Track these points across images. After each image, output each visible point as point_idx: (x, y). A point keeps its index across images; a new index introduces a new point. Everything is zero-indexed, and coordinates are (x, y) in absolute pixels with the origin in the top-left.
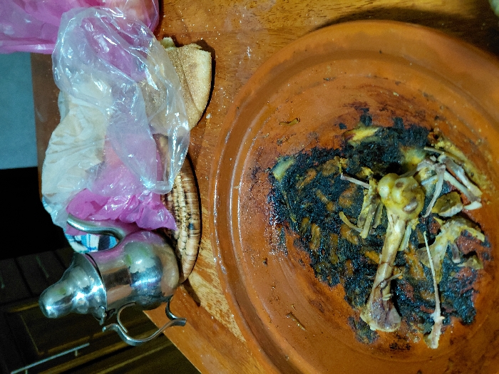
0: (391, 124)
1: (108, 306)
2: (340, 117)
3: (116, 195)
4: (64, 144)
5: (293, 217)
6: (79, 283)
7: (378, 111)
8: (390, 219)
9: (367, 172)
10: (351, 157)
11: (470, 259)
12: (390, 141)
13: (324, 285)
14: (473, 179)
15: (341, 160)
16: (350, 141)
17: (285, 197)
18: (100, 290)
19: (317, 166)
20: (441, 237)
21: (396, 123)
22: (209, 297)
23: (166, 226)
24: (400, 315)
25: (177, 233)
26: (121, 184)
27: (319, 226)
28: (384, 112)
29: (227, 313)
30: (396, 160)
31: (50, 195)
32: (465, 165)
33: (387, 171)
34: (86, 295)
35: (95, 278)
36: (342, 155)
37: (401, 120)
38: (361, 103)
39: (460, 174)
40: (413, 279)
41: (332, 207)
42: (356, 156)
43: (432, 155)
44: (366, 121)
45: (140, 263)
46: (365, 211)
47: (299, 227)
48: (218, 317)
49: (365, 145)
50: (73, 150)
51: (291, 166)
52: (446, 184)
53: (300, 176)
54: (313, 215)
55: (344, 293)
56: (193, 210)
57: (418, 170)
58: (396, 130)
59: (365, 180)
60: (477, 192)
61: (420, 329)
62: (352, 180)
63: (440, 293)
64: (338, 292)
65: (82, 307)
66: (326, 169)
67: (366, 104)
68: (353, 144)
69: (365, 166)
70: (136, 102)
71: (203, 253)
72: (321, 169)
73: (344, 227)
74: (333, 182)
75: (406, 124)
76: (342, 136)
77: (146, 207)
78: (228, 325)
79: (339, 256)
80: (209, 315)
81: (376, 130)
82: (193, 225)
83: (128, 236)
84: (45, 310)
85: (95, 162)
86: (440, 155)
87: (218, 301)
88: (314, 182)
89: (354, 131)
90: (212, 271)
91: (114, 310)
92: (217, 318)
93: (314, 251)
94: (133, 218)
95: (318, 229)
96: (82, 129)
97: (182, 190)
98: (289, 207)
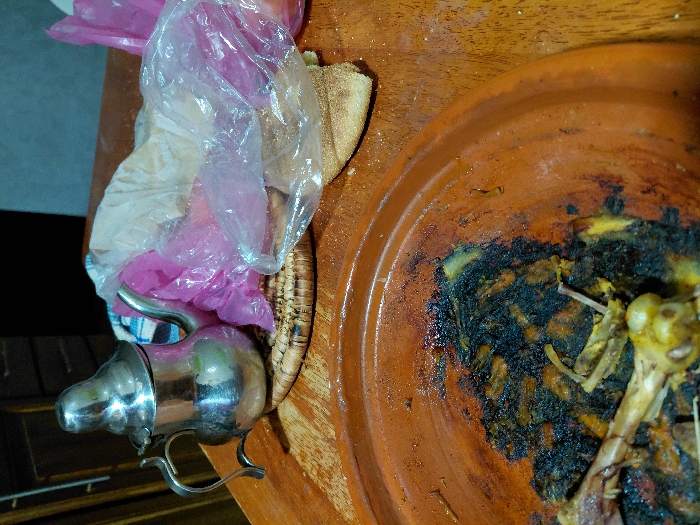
0: (658, 216)
1: (157, 428)
2: (571, 194)
3: (195, 265)
4: (133, 182)
5: (464, 342)
6: (119, 386)
7: (639, 194)
8: (639, 367)
9: (605, 286)
10: (579, 259)
12: (651, 243)
13: (499, 457)
15: (562, 261)
16: (582, 235)
17: (456, 307)
18: (148, 403)
19: (518, 267)
21: (667, 216)
22: (305, 443)
23: (257, 323)
25: (273, 336)
26: (207, 251)
27: (507, 362)
28: (648, 196)
29: (328, 472)
30: (657, 275)
31: (101, 252)
33: (640, 291)
34: (126, 406)
35: (145, 384)
36: (564, 254)
37: (676, 212)
38: (612, 176)
40: (659, 471)
41: (534, 335)
42: (588, 260)
44: (614, 207)
45: (213, 373)
46: (591, 349)
47: (472, 357)
48: (313, 475)
49: (608, 244)
50: (145, 193)
51: (474, 260)
53: (487, 278)
54: (498, 342)
55: (532, 475)
56: (304, 306)
57: (697, 294)
58: (664, 227)
59: (599, 298)
62: (577, 296)
64: (521, 472)
65: (116, 423)
66: (534, 274)
67: (620, 179)
68: (587, 240)
69: (602, 276)
70: (250, 136)
71: (306, 372)
72: (525, 272)
73: (550, 370)
74: (542, 295)
75: (684, 219)
76: (570, 224)
77: (236, 290)
79: (534, 413)
80: (301, 470)
81: (630, 223)
82: (300, 328)
83: (201, 329)
84: (63, 418)
85: (173, 214)
87: (320, 452)
88: (508, 292)
89: (592, 220)
90: (316, 403)
91: (163, 436)
92: (311, 476)
93: (490, 400)
94: (213, 303)
95: (505, 366)
96: (163, 165)
97: (292, 273)
98: (459, 323)
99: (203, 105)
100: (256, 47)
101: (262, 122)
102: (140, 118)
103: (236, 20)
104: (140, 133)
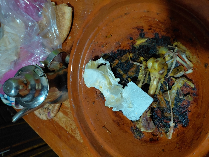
0: (153, 36)
2: (130, 34)
7: (148, 30)
8: (152, 79)
9: (142, 59)
10: (134, 52)
11: (188, 96)
12: (152, 44)
13: (120, 113)
14: (189, 59)
15: (130, 54)
16: (134, 45)
19: (119, 58)
20: (175, 86)
21: (156, 36)
22: (67, 123)
24: (155, 124)
28: (150, 31)
29: (74, 130)
30: (155, 53)
32: (186, 52)
33: (149, 58)
36: (131, 52)
37: (158, 34)
38: (140, 27)
39: (184, 57)
40: (161, 107)
41: (125, 76)
42: (137, 52)
43: (171, 49)
44: (142, 36)
46: (140, 77)
49: (141, 47)
50: (4, 52)
52: (177, 62)
53: (111, 63)
57: (165, 56)
58: (155, 39)
59: (141, 63)
60: (191, 65)
61: (163, 130)
62: (135, 63)
63: (173, 113)
66: (123, 59)
67: (143, 27)
68: (136, 47)
69: (141, 56)
72: (121, 59)
74: (126, 65)
75: (160, 36)
76: (131, 43)
78: (75, 135)
80: (66, 131)
81: (146, 40)
86: (175, 49)
87: (71, 124)
88: (117, 65)
89: (137, 40)
90: (68, 110)
92: (70, 132)
96: (10, 43)
101: (39, 26)
104: (1, 34)
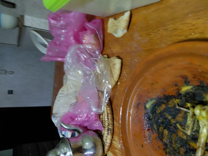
0: (198, 84)
2: (175, 81)
3: (81, 114)
5: (155, 126)
6: (62, 150)
7: (192, 79)
8: (201, 126)
9: (189, 105)
10: (181, 98)
15: (177, 100)
16: (180, 92)
17: (151, 116)
18: (70, 154)
19: (166, 103)
21: (201, 83)
23: (98, 129)
25: (103, 132)
26: (83, 110)
27: (167, 130)
28: (194, 79)
30: (202, 100)
31: (56, 114)
33: (197, 104)
35: (69, 149)
36: (177, 98)
37: (203, 82)
38: (184, 75)
41: (173, 121)
42: (183, 98)
44: (187, 83)
45: (87, 145)
46: (188, 123)
47: (158, 131)
49: (187, 93)
50: (66, 96)
51: (154, 103)
53: (158, 107)
54: (164, 125)
56: (111, 122)
58: (201, 86)
59: (188, 108)
62: (182, 109)
66: (170, 104)
67: (186, 76)
68: (182, 93)
69: (187, 102)
70: (92, 78)
71: (114, 142)
72: (168, 104)
73: (179, 131)
74: (173, 110)
75: (205, 84)
76: (177, 89)
77: (92, 120)
79: (177, 144)
81: (192, 87)
82: (110, 129)
83: (83, 132)
85: (74, 101)
88: (164, 110)
89: (182, 87)
90: (117, 151)
93: (165, 142)
94: (86, 124)
95: (167, 132)
96: (71, 88)
97: (106, 113)
98: (153, 121)
99: (80, 72)
100: (92, 56)
101: (95, 74)
102: (64, 77)
103: (86, 51)
104: (64, 81)
